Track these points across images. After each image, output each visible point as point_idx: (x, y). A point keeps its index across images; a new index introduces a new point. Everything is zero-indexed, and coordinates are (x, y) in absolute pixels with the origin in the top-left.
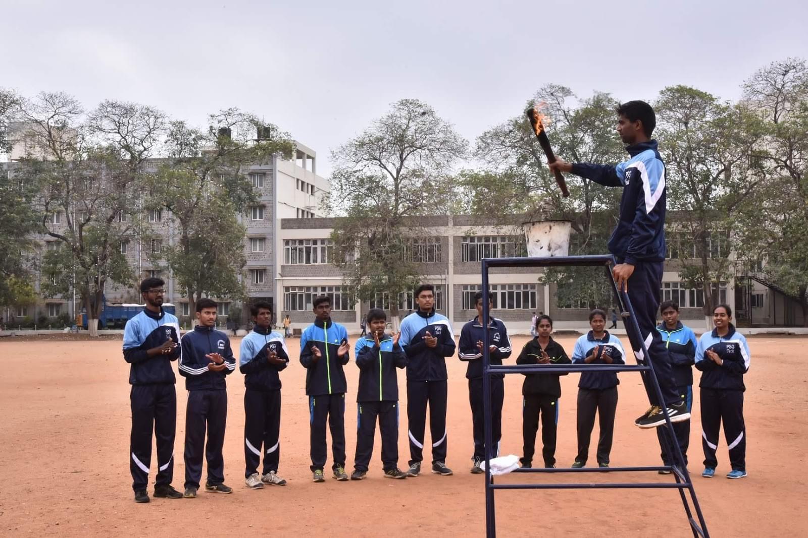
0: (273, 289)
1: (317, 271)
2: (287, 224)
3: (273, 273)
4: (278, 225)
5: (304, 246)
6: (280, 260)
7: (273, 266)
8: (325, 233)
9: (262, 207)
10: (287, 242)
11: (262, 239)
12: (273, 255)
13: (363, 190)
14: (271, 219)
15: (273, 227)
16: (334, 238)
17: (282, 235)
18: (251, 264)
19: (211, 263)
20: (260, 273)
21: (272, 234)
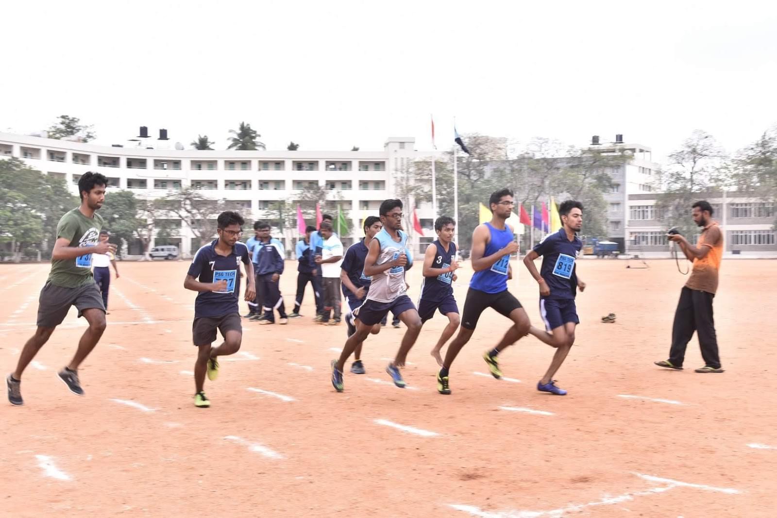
0: (624, 234)
1: (648, 224)
2: (632, 197)
3: (624, 225)
4: (627, 198)
5: (640, 210)
6: (627, 217)
7: (624, 219)
8: (652, 202)
9: (618, 185)
10: (631, 207)
11: (618, 204)
12: (624, 213)
13: (673, 180)
14: (623, 192)
15: (624, 197)
16: (657, 206)
17: (629, 203)
18: (613, 218)
19: (590, 220)
20: (617, 223)
21: (624, 201)
